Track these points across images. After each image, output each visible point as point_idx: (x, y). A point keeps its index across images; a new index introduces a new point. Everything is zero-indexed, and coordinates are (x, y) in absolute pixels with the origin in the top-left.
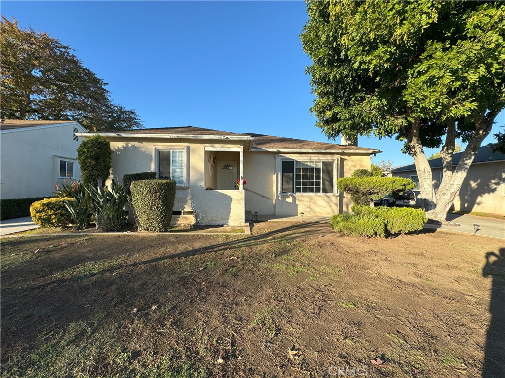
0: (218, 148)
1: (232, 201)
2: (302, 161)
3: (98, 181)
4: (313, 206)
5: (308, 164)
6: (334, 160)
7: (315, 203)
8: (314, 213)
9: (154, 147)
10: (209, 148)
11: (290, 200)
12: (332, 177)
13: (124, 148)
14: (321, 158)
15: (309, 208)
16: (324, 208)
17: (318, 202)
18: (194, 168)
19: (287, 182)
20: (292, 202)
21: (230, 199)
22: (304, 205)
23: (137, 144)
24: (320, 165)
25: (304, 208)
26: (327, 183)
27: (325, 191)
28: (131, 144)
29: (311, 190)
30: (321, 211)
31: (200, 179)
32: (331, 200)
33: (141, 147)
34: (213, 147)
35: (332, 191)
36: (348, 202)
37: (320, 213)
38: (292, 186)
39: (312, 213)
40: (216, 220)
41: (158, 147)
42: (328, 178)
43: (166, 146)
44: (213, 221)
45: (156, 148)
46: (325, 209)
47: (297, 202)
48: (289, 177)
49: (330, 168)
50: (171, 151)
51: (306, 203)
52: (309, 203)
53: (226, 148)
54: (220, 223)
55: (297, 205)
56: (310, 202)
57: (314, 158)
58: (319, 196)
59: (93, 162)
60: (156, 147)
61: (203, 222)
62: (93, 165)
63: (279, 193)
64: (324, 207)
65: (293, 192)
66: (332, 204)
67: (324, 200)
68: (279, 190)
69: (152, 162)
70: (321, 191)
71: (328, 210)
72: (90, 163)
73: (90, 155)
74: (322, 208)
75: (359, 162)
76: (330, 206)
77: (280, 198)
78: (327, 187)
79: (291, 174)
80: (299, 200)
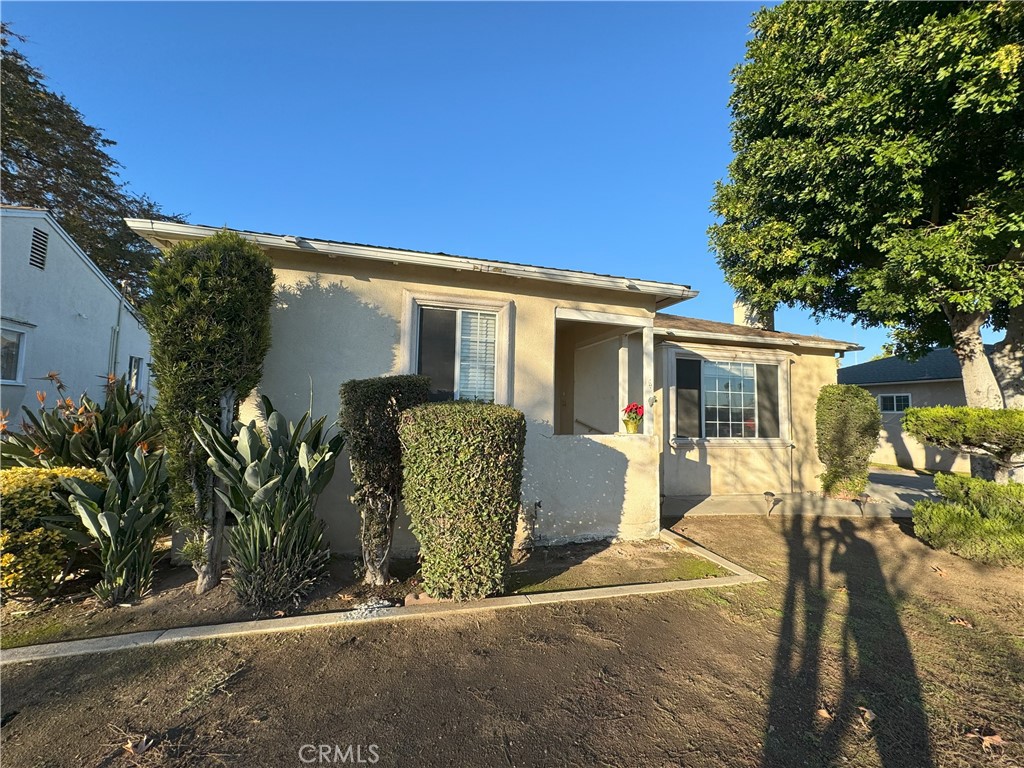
0: (591, 313)
1: (627, 467)
2: (717, 361)
3: (223, 403)
4: (740, 469)
5: (728, 367)
6: (779, 361)
7: (745, 463)
8: (744, 486)
9: (407, 298)
10: (569, 312)
11: (693, 455)
12: (775, 401)
13: (305, 291)
14: (755, 356)
15: (734, 474)
16: (762, 475)
17: (750, 460)
18: (525, 371)
19: (688, 412)
20: (697, 460)
21: (620, 462)
22: (724, 467)
23: (349, 281)
24: (753, 373)
25: (724, 475)
26: (767, 415)
27: (763, 434)
28: (328, 280)
29: (737, 432)
30: (758, 482)
31: (542, 403)
32: (776, 456)
33: (362, 294)
34: (578, 309)
35: (777, 434)
36: (801, 460)
37: (755, 486)
38: (696, 422)
39: (739, 487)
40: (585, 527)
41: (422, 296)
42: (767, 404)
43: (446, 295)
44: (578, 528)
45: (414, 299)
46: (765, 477)
47: (710, 462)
48: (689, 400)
49: (771, 381)
50: (459, 313)
51: (727, 464)
52: (733, 463)
53: (612, 316)
54: (598, 533)
55: (709, 466)
56: (736, 460)
57: (743, 353)
58: (753, 446)
59: (219, 332)
60: (417, 296)
61: (548, 534)
62: (214, 343)
63: (672, 437)
64: (764, 472)
65: (700, 436)
66: (778, 464)
67: (762, 453)
68: (673, 432)
69: (398, 341)
70: (757, 434)
71: (771, 478)
72: (206, 333)
73: (212, 302)
74: (759, 474)
75: (816, 369)
76: (775, 469)
77: (673, 452)
78: (767, 425)
79: (695, 392)
80: (714, 457)
